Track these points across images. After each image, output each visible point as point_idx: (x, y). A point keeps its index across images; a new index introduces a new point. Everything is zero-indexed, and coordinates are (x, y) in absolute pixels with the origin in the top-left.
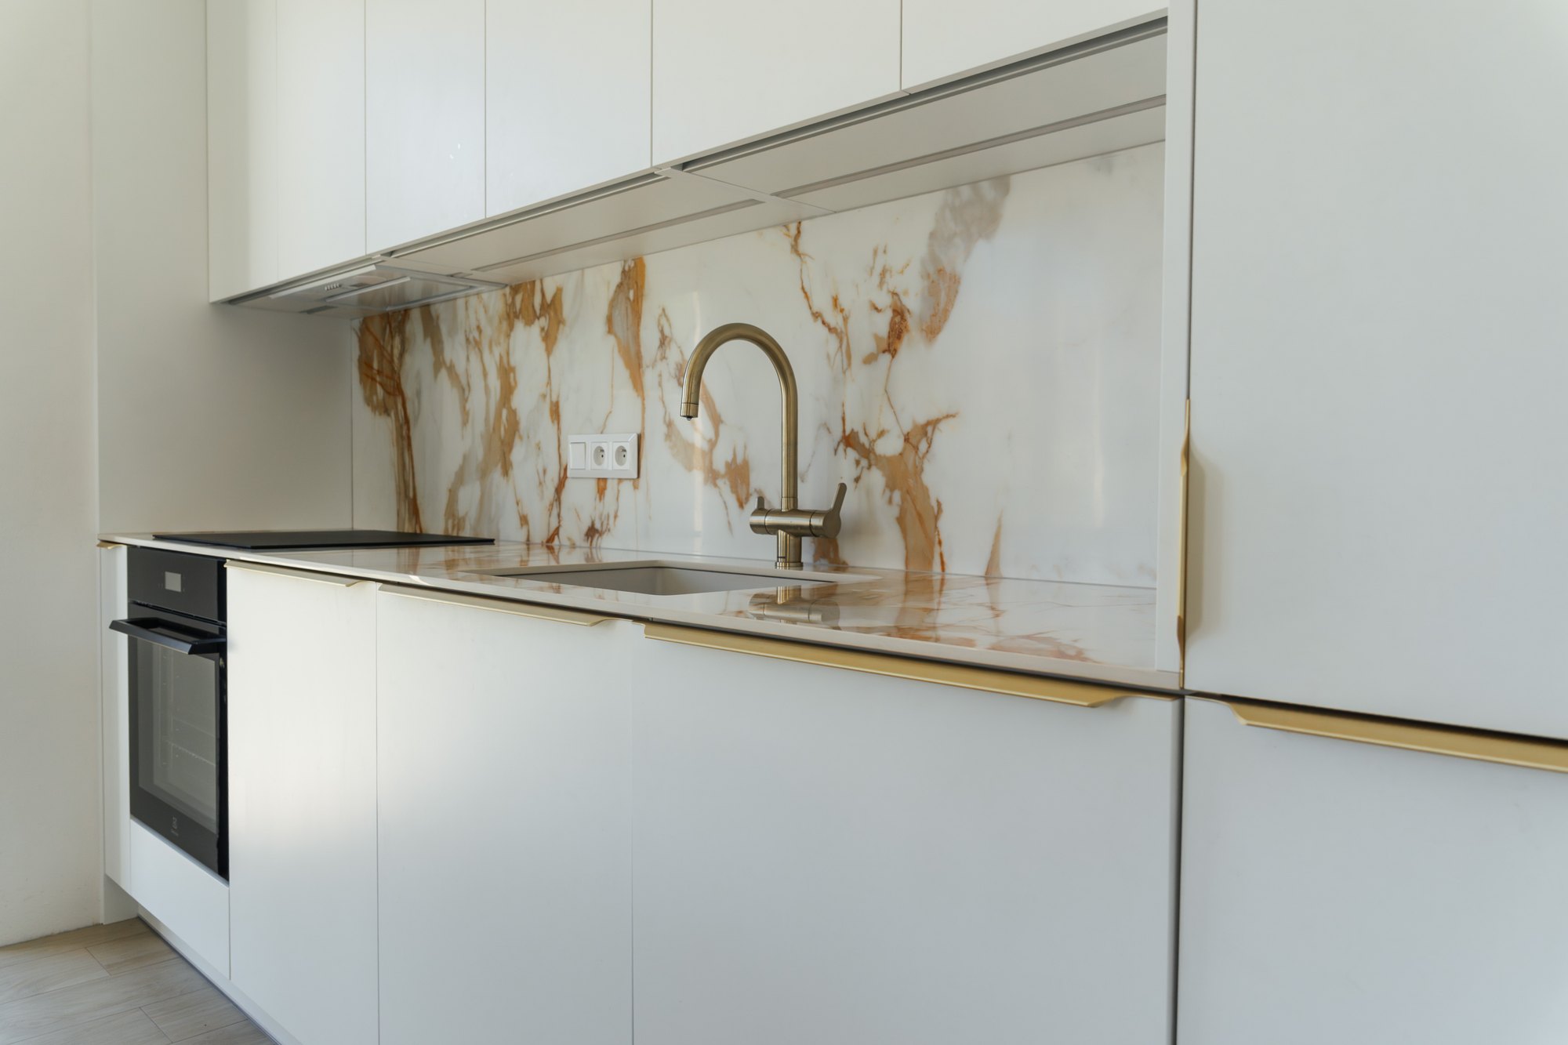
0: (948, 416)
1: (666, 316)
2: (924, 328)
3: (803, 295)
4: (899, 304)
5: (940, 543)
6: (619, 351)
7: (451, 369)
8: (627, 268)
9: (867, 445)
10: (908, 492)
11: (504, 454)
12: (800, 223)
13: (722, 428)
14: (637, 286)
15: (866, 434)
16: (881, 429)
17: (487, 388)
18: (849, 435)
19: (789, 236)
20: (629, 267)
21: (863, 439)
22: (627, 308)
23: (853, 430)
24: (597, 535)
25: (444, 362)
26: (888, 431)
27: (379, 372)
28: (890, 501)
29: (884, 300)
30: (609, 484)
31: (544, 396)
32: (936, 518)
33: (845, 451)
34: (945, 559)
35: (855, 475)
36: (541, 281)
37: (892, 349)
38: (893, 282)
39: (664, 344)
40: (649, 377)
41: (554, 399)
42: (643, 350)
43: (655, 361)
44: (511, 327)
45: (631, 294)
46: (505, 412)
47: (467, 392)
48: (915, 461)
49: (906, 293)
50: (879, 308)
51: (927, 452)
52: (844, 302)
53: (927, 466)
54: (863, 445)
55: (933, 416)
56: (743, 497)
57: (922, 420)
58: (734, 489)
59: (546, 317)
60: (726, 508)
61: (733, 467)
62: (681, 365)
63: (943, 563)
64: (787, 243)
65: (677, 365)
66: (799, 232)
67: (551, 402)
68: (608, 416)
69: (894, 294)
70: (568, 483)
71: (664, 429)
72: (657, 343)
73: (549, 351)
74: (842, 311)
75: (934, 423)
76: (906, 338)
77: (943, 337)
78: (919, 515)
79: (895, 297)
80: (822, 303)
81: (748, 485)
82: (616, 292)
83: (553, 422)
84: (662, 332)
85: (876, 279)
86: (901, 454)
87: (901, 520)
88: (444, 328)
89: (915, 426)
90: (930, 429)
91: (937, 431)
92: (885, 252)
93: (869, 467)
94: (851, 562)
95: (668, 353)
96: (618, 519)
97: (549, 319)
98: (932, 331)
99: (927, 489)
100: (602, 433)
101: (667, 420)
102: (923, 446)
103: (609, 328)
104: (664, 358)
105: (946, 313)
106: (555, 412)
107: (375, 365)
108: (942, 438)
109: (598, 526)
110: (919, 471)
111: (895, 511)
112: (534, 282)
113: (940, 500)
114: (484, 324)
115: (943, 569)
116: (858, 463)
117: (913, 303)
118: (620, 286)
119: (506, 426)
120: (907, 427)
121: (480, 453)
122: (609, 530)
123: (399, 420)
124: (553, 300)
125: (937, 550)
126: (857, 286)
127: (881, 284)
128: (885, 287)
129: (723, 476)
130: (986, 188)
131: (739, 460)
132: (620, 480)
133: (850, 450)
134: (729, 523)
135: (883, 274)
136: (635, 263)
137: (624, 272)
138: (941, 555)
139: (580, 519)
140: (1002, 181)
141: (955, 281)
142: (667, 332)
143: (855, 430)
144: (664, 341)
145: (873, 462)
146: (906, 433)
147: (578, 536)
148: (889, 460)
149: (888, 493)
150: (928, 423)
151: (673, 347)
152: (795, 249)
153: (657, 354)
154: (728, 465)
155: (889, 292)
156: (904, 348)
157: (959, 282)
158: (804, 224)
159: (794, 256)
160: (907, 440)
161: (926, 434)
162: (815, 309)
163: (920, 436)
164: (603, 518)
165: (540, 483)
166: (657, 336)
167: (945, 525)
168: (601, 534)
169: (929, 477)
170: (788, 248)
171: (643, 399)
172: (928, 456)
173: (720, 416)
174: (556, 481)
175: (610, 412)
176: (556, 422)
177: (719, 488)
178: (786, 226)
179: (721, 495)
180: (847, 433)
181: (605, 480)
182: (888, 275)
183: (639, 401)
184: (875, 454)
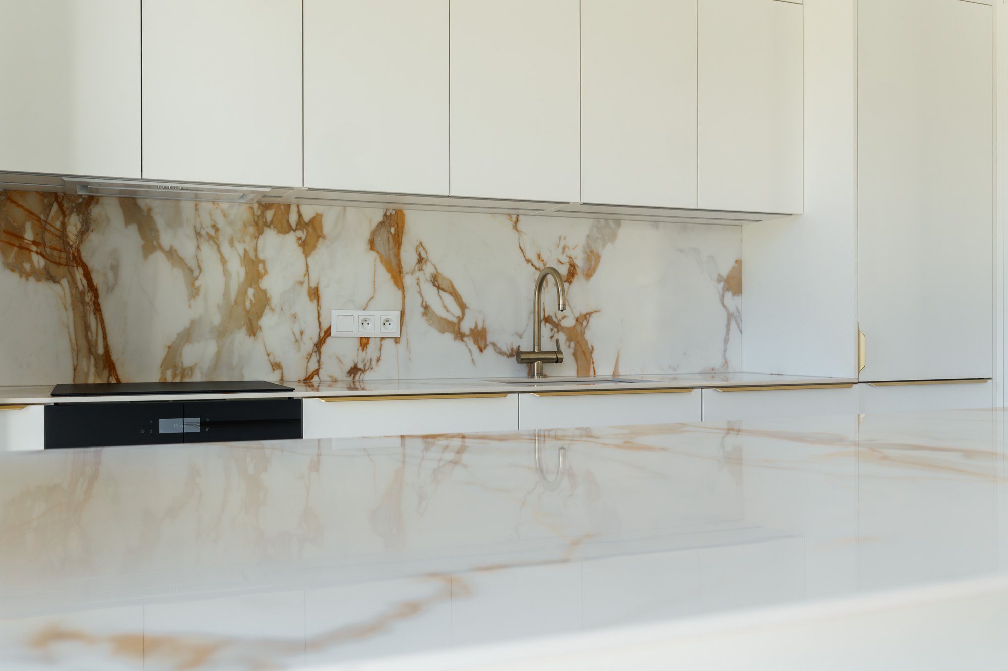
0: (596, 311)
1: (422, 246)
2: (585, 274)
3: (520, 250)
4: (572, 262)
5: (593, 363)
6: (381, 262)
7: (172, 254)
8: (388, 214)
9: (557, 322)
10: (578, 342)
11: (250, 320)
12: (518, 216)
13: (467, 311)
14: (398, 226)
15: (556, 317)
16: (564, 315)
17: (226, 273)
18: (547, 317)
19: (511, 221)
20: (391, 214)
21: (555, 319)
22: (388, 237)
23: (549, 315)
24: (359, 373)
25: (160, 247)
26: (568, 316)
27: (34, 243)
28: (569, 346)
29: (565, 259)
30: (371, 341)
31: (302, 283)
32: (591, 353)
33: (545, 324)
34: (596, 370)
35: (551, 335)
36: (298, 206)
37: (569, 281)
38: (570, 252)
39: (421, 262)
40: (408, 280)
41: (313, 285)
42: (403, 263)
43: (414, 270)
44: (260, 232)
45: (393, 230)
46: (251, 292)
47: (196, 273)
48: (581, 329)
49: (576, 258)
50: (563, 262)
51: (587, 325)
52: (544, 257)
53: (586, 331)
54: (555, 322)
55: (590, 310)
56: (483, 347)
57: (584, 312)
58: (476, 342)
59: (303, 231)
60: (471, 352)
61: (475, 331)
62: (435, 275)
63: (594, 371)
64: (510, 225)
65: (432, 275)
66: (517, 220)
67: (310, 288)
68: (370, 299)
69: (570, 257)
70: (328, 340)
71: (422, 310)
72: (416, 261)
73: (307, 254)
74: (543, 261)
75: (590, 314)
76: (576, 277)
77: (593, 279)
78: (583, 352)
79: (571, 259)
80: (531, 255)
81: (486, 340)
82: (377, 226)
83: (311, 300)
84: (420, 255)
85: (561, 250)
86: (574, 326)
87: (574, 355)
88: (160, 221)
89: (581, 314)
90: (588, 316)
91: (591, 318)
92: (565, 239)
93: (558, 331)
94: (549, 375)
95: (424, 267)
96: (379, 362)
97: (307, 233)
98: (588, 275)
99: (587, 341)
100: (364, 309)
101: (424, 304)
102: (585, 323)
103: (371, 246)
104: (421, 270)
105: (594, 269)
106: (315, 294)
107: (29, 235)
108: (593, 320)
109: (360, 366)
110: (583, 333)
111: (572, 351)
112: (289, 206)
113: (593, 345)
114: (221, 223)
115: (595, 374)
116: (552, 330)
117: (579, 262)
118: (381, 224)
119: (253, 301)
120: (577, 315)
121: (216, 319)
122: (372, 369)
123: (77, 288)
124: (312, 221)
125: (592, 366)
126: (551, 251)
127: (563, 252)
128: (565, 253)
129: (468, 336)
130: (611, 223)
131: (480, 327)
132: (382, 339)
133: (548, 324)
134: (473, 360)
135: (564, 248)
136: (396, 213)
137: (385, 215)
138: (594, 368)
139: (341, 363)
140: (618, 222)
141: (598, 257)
142: (423, 255)
143: (551, 315)
144: (421, 260)
145: (560, 329)
146: (576, 317)
147: (340, 373)
148: (568, 329)
149: (568, 343)
150: (587, 314)
151: (429, 264)
152: (515, 227)
153: (415, 267)
154: (471, 330)
155: (567, 256)
156: (575, 281)
157: (600, 258)
158: (520, 218)
159: (515, 231)
160: (577, 320)
161: (586, 318)
162: (527, 258)
163: (583, 319)
164: (366, 362)
165: (297, 341)
166: (415, 258)
167: (594, 355)
168: (363, 371)
169: (588, 336)
170: (511, 226)
171: (404, 292)
172: (587, 327)
173: (465, 305)
174: (316, 339)
175: (373, 297)
176: (315, 301)
177: (465, 342)
178: (509, 215)
179: (467, 346)
180: (546, 316)
181: (368, 338)
182: (567, 249)
183: (400, 293)
184: (561, 326)
